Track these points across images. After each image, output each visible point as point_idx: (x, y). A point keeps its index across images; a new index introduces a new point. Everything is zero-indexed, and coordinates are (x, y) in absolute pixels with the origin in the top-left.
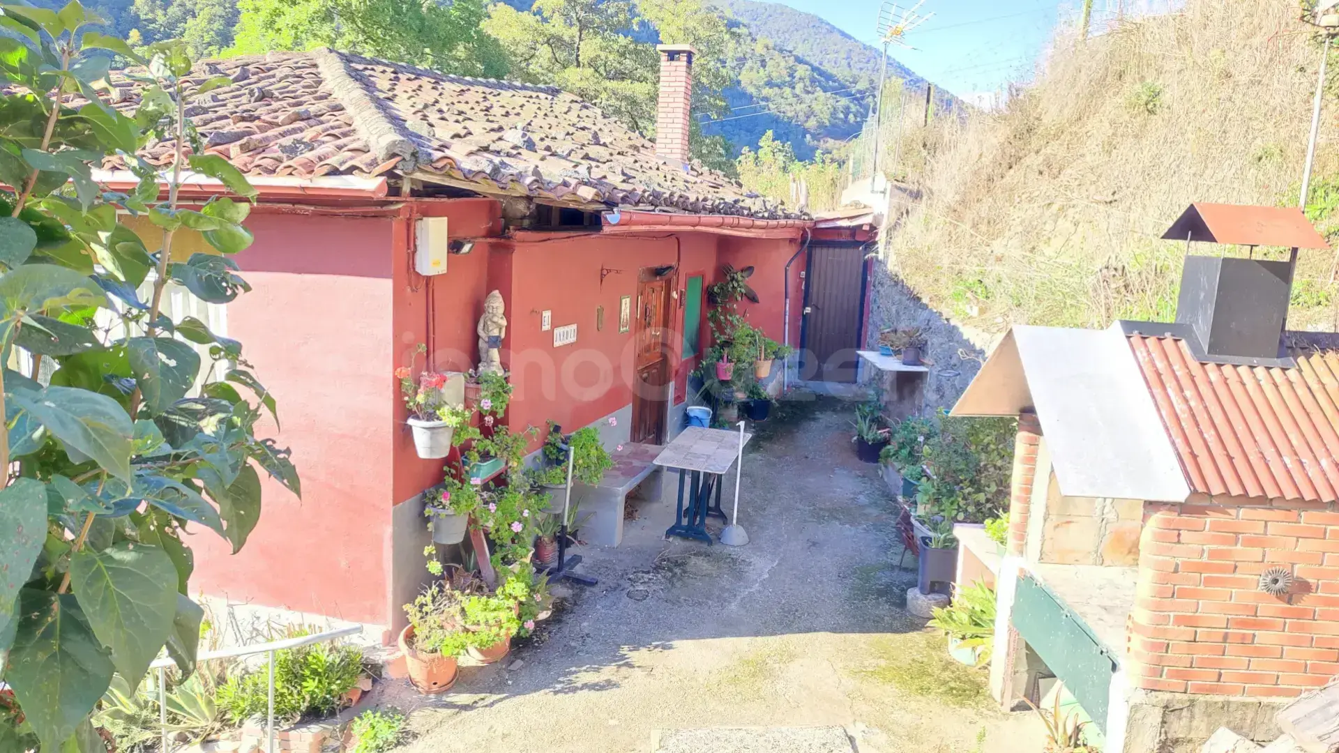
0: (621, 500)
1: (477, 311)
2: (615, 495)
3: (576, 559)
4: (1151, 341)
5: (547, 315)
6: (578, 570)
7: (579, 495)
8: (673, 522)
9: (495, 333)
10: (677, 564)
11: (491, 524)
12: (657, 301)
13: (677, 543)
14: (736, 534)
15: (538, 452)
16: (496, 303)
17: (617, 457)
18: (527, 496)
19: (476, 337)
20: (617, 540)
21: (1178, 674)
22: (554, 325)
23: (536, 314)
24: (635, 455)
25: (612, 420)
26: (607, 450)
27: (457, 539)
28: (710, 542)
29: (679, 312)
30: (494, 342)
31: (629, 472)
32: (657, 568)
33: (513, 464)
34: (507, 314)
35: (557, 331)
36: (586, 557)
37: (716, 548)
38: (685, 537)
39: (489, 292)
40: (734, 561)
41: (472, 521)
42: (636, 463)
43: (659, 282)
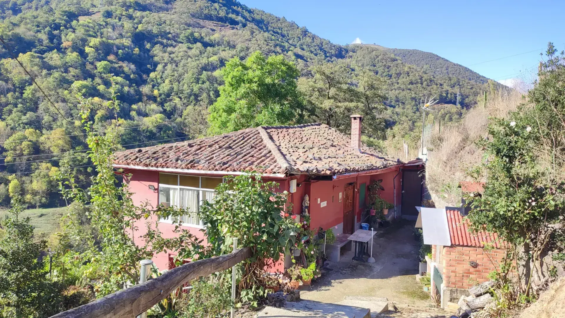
0: (339, 249)
1: (302, 200)
2: (337, 247)
3: (328, 264)
4: (452, 212)
5: (319, 199)
6: (328, 266)
7: (328, 247)
8: (354, 256)
9: (307, 205)
10: (354, 267)
11: (306, 252)
12: (350, 192)
13: (355, 262)
14: (372, 260)
15: (317, 235)
16: (307, 198)
17: (338, 237)
18: (315, 246)
19: (302, 206)
20: (338, 260)
21: (453, 283)
22: (321, 202)
23: (316, 199)
24: (343, 237)
25: (336, 227)
26: (335, 236)
27: (298, 255)
28: (364, 262)
29: (358, 195)
30: (306, 207)
31: (342, 242)
32: (349, 268)
33: (311, 237)
34: (309, 200)
35: (322, 203)
36: (330, 264)
37: (366, 263)
38: (357, 260)
39: (305, 195)
40: (371, 267)
41: (302, 251)
42: (344, 239)
43: (351, 187)
